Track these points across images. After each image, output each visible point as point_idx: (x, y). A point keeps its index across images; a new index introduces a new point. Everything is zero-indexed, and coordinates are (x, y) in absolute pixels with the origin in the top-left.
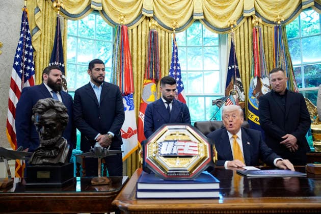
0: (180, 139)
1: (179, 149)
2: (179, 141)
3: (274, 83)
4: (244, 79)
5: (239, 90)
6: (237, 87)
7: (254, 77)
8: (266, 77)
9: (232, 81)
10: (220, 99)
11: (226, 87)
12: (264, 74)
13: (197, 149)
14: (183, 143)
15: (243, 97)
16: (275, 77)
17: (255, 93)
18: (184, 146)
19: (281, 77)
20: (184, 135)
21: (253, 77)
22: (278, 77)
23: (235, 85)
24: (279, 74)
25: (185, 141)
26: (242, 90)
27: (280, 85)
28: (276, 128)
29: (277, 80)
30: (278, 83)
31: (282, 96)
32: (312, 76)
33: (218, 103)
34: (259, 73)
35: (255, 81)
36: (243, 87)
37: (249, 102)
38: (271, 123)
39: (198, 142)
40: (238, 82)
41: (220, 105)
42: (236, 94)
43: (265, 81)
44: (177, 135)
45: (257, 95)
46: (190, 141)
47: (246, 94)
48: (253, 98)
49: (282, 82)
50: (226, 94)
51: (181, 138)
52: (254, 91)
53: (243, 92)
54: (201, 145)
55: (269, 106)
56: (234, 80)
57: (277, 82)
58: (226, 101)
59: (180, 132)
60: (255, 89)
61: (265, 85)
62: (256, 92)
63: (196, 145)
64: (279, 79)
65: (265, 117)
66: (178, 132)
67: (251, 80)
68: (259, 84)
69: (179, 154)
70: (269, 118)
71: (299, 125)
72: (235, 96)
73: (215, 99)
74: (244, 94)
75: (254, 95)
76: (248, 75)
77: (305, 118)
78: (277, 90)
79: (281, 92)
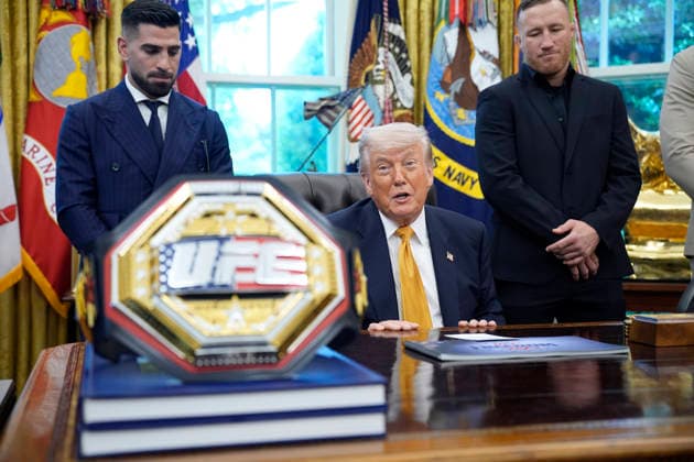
0: (240, 232)
1: (240, 269)
2: (239, 238)
3: (535, 41)
4: (413, 27)
5: (395, 69)
6: (390, 55)
7: (450, 24)
8: (489, 25)
9: (373, 34)
10: (333, 99)
11: (352, 56)
12: (482, 15)
13: (301, 266)
14: (253, 247)
15: (407, 95)
16: (539, 22)
17: (448, 79)
18: (256, 256)
19: (560, 21)
20: (253, 215)
21: (443, 24)
22: (551, 19)
23: (381, 50)
24: (551, 13)
25: (260, 238)
26: (404, 70)
27: (556, 48)
28: (535, 200)
29: (546, 32)
30: (547, 43)
31: (555, 90)
32: (625, 29)
33: (324, 112)
34: (465, 9)
35: (452, 36)
36: (408, 58)
37: (426, 111)
38: (521, 181)
39: (302, 239)
40: (395, 39)
41: (332, 119)
42: (382, 82)
43: (484, 39)
44: (230, 215)
45: (456, 86)
46: (277, 238)
47: (417, 84)
48: (441, 96)
49: (560, 40)
50: (352, 81)
51: (244, 226)
52: (445, 75)
53: (408, 77)
54: (316, 252)
55: (513, 120)
56: (381, 31)
57: (548, 40)
58: (351, 108)
59: (240, 207)
60: (451, 67)
61: (484, 54)
62: (454, 79)
63: (300, 252)
64: (553, 28)
65: (499, 162)
66: (233, 204)
67: (437, 33)
68: (465, 48)
69: (241, 285)
70: (512, 163)
71: (605, 189)
72: (380, 89)
73: (312, 97)
74: (412, 83)
75: (444, 86)
76: (426, 17)
77: (624, 167)
78: (543, 66)
79: (552, 75)
